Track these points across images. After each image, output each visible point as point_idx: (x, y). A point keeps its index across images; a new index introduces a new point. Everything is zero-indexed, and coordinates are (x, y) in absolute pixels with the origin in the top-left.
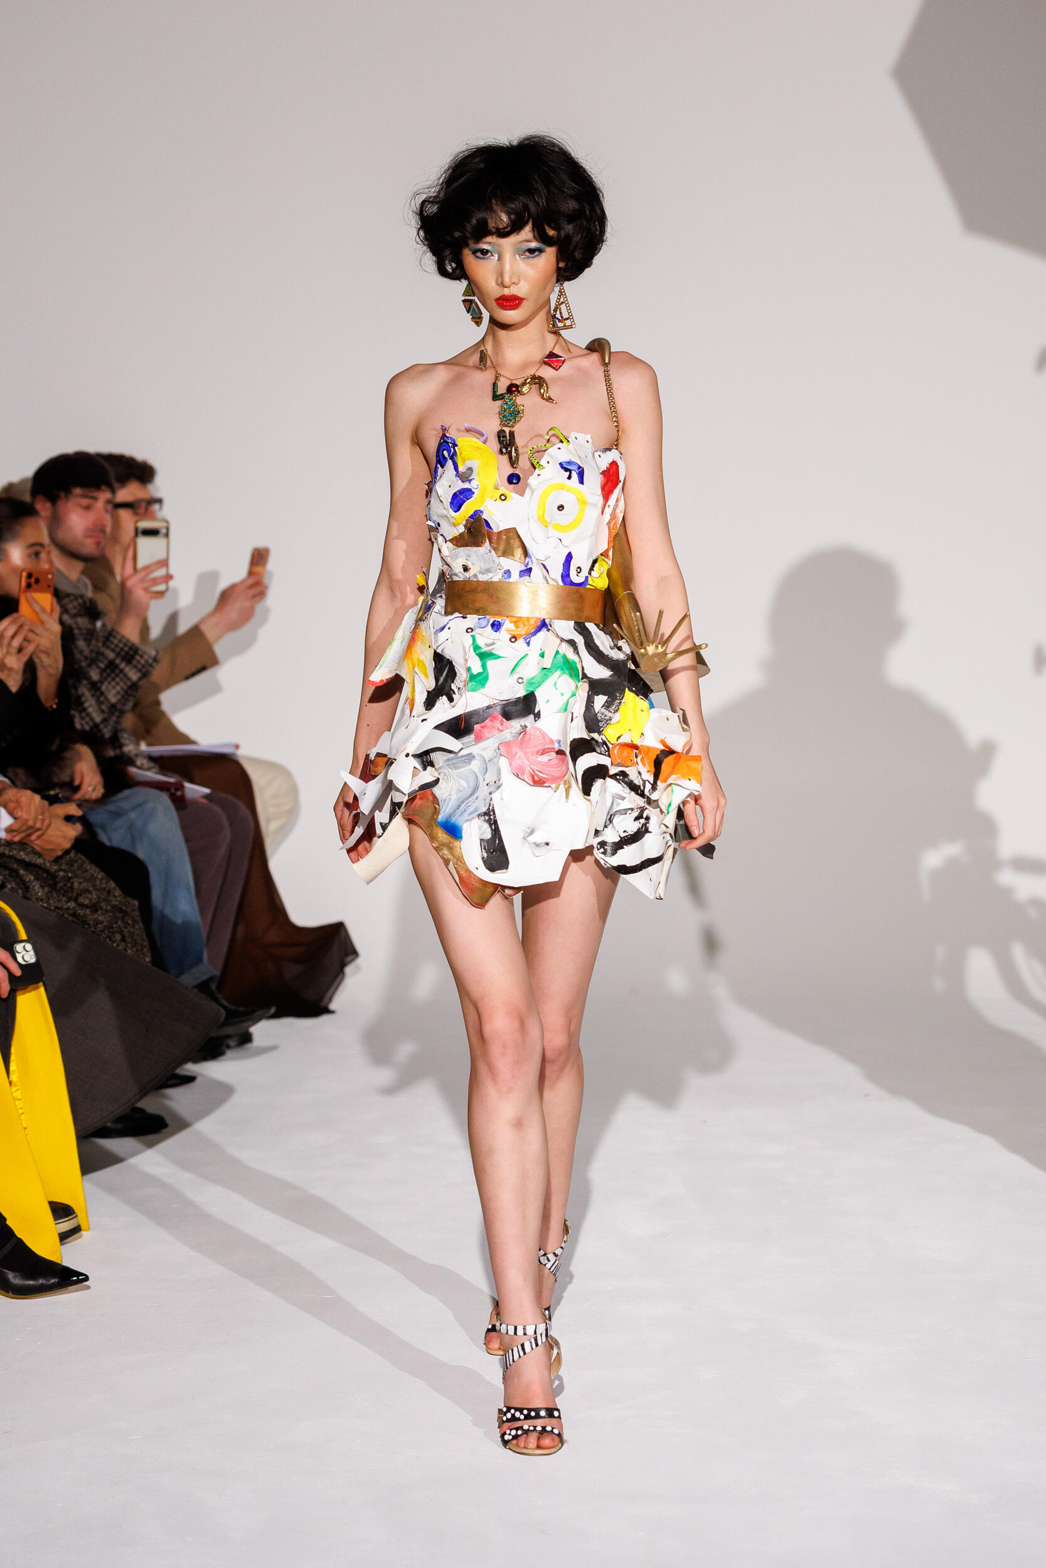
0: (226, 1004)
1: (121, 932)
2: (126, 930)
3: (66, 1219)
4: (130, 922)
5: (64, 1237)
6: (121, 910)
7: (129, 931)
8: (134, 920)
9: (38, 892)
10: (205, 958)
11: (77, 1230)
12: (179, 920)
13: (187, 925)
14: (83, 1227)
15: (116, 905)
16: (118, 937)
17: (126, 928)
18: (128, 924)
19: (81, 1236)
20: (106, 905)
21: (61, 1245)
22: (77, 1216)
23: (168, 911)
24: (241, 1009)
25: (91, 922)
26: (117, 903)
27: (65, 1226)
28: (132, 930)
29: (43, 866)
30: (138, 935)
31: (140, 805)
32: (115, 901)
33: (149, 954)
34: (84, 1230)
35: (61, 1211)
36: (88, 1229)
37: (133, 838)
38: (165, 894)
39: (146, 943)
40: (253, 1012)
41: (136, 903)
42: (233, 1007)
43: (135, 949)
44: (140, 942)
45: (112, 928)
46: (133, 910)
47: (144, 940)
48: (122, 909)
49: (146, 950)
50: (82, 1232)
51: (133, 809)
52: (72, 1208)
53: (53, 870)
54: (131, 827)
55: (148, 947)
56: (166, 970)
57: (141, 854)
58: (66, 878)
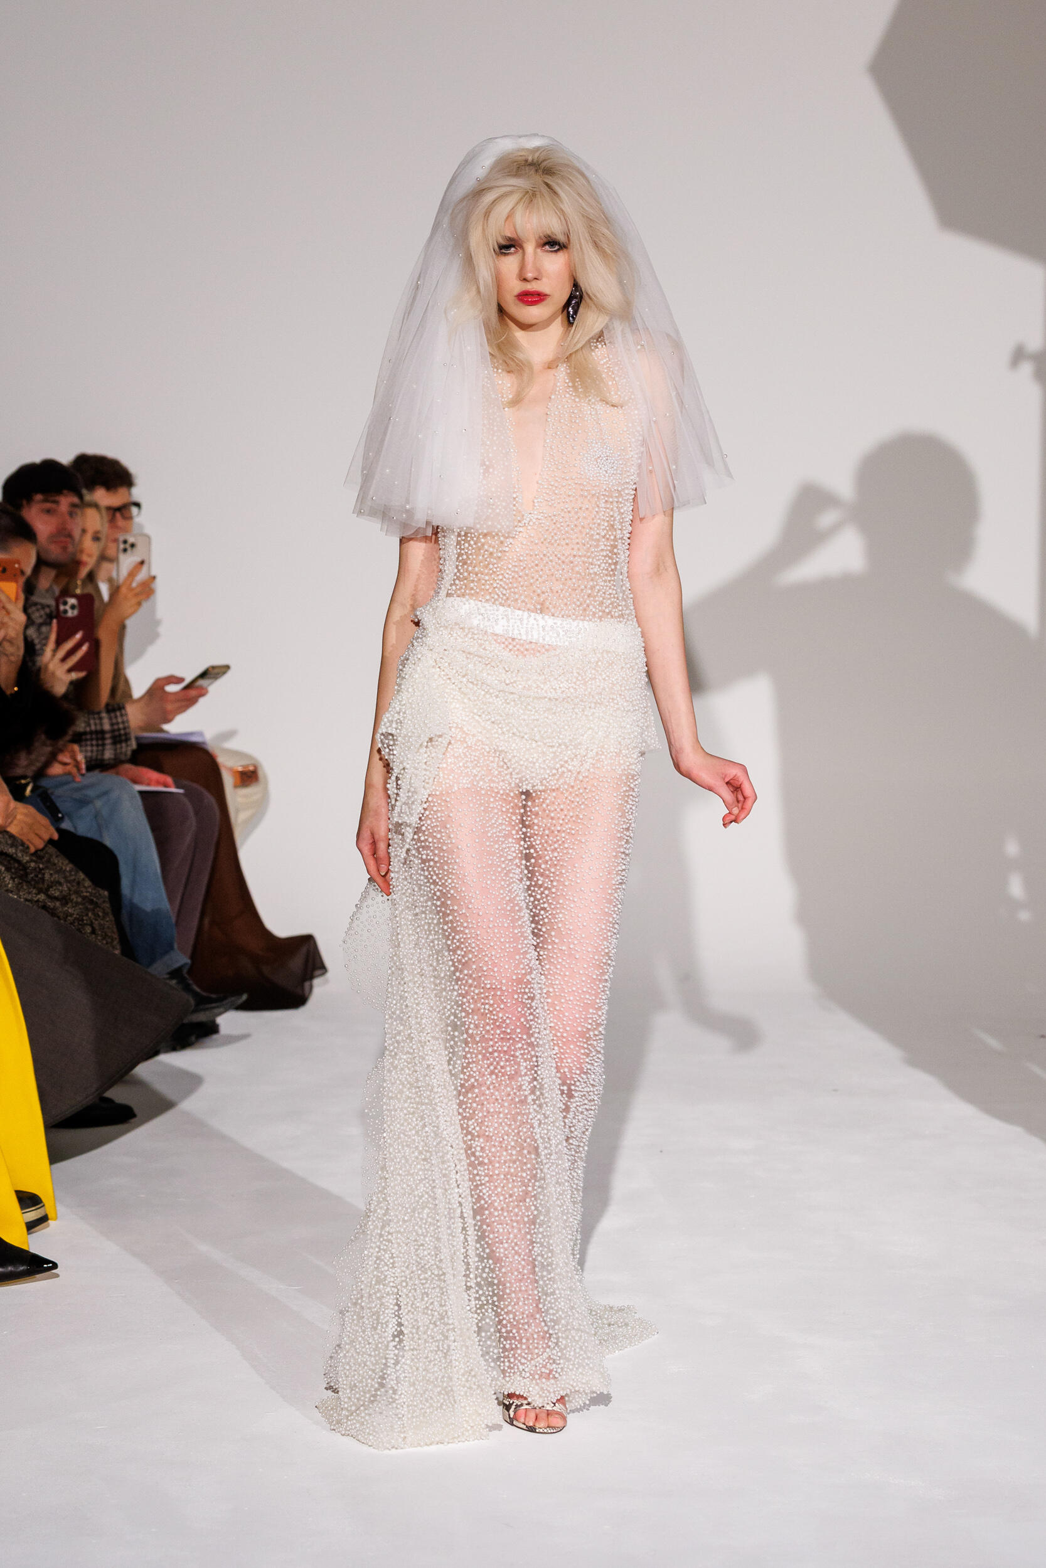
0: (198, 990)
1: (91, 925)
2: (96, 922)
3: (33, 1208)
4: (100, 914)
5: (31, 1226)
6: (92, 902)
7: (100, 924)
8: (104, 912)
9: (9, 883)
10: (176, 946)
11: (44, 1219)
12: (148, 907)
13: (157, 912)
14: (49, 1216)
15: (86, 897)
16: (88, 929)
17: (96, 920)
18: (99, 916)
19: (48, 1226)
20: (77, 898)
21: (28, 1234)
22: (44, 1206)
23: (136, 900)
24: (214, 996)
25: (61, 915)
26: (88, 894)
27: (33, 1215)
28: (102, 922)
29: (15, 856)
30: (108, 928)
31: (105, 793)
32: (87, 892)
33: (118, 947)
34: (52, 1219)
35: (27, 1200)
36: (56, 1219)
37: (99, 827)
38: (134, 883)
39: (116, 936)
40: (225, 998)
41: (106, 893)
42: (204, 994)
43: (105, 942)
44: (110, 934)
45: (83, 920)
46: (104, 902)
47: (114, 933)
48: (92, 900)
49: (115, 943)
50: (50, 1221)
51: (99, 797)
52: (38, 1196)
53: (25, 861)
54: (97, 815)
55: (117, 940)
56: (135, 960)
57: (108, 842)
58: (38, 870)
